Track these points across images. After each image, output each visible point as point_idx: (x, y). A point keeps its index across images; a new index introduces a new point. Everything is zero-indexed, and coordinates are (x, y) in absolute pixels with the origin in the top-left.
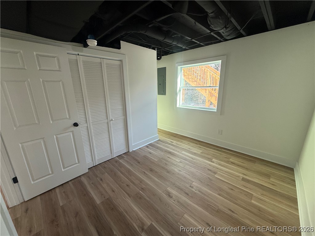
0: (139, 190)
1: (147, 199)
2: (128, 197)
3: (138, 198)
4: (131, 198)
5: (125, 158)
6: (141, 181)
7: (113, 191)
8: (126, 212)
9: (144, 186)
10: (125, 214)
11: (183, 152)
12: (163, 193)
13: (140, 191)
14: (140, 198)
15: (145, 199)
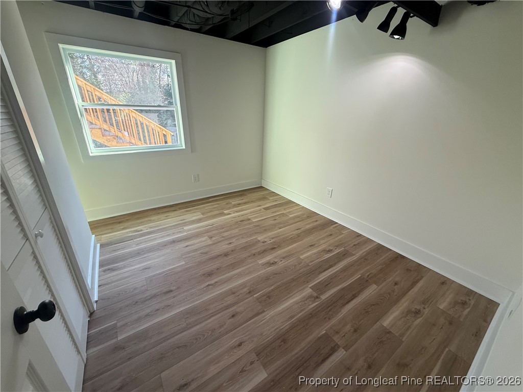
0: (251, 298)
1: (272, 287)
2: (263, 314)
3: (269, 300)
4: (265, 310)
5: (118, 325)
6: (232, 292)
7: (240, 345)
8: (292, 317)
9: (245, 290)
10: (295, 318)
11: (185, 228)
12: (266, 269)
13: (255, 296)
14: (269, 297)
15: (273, 290)
